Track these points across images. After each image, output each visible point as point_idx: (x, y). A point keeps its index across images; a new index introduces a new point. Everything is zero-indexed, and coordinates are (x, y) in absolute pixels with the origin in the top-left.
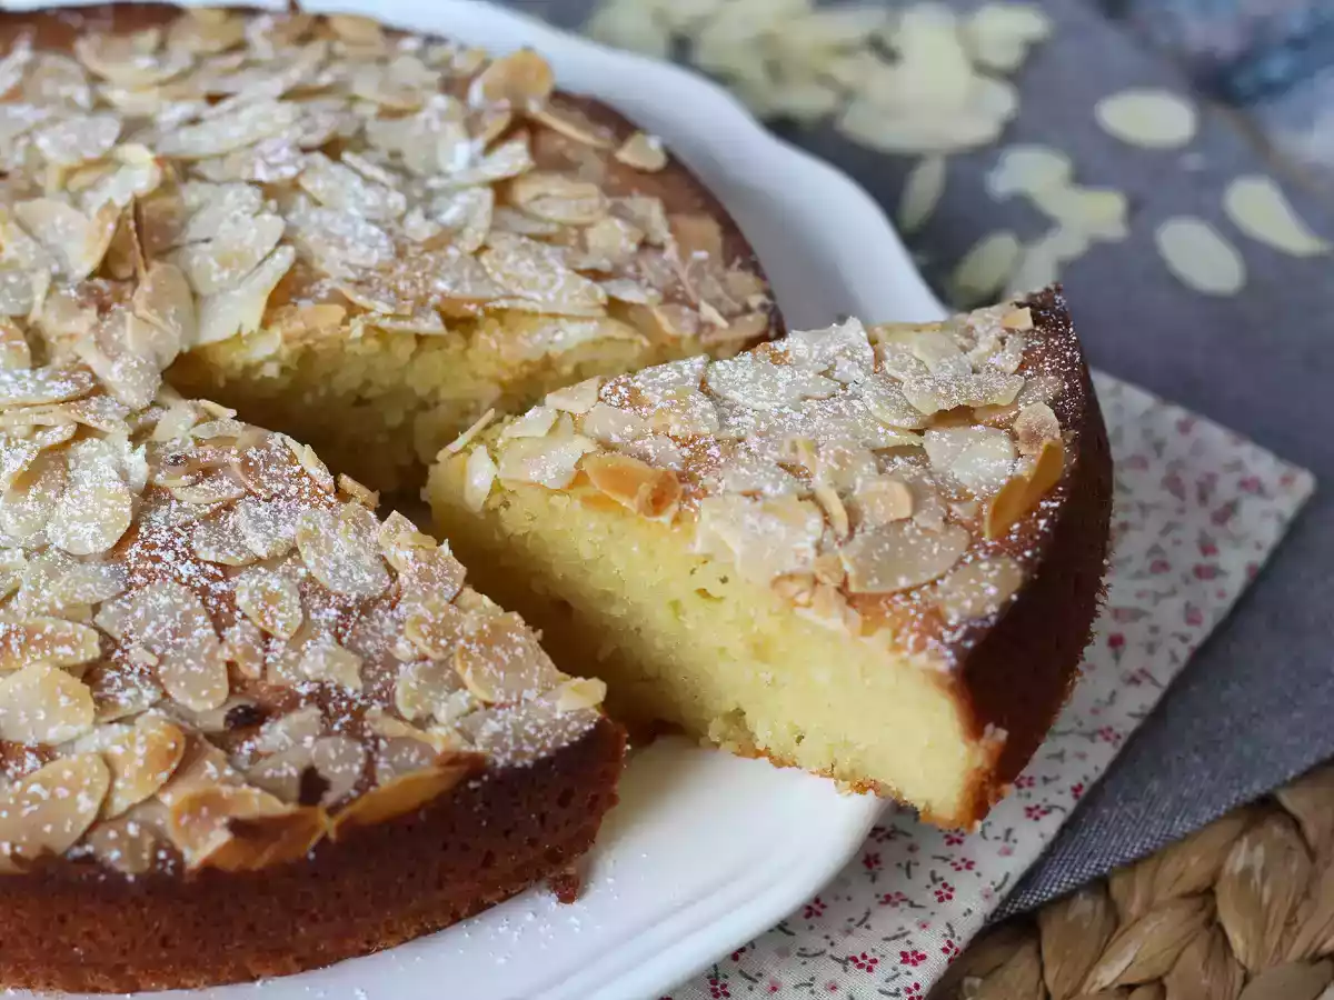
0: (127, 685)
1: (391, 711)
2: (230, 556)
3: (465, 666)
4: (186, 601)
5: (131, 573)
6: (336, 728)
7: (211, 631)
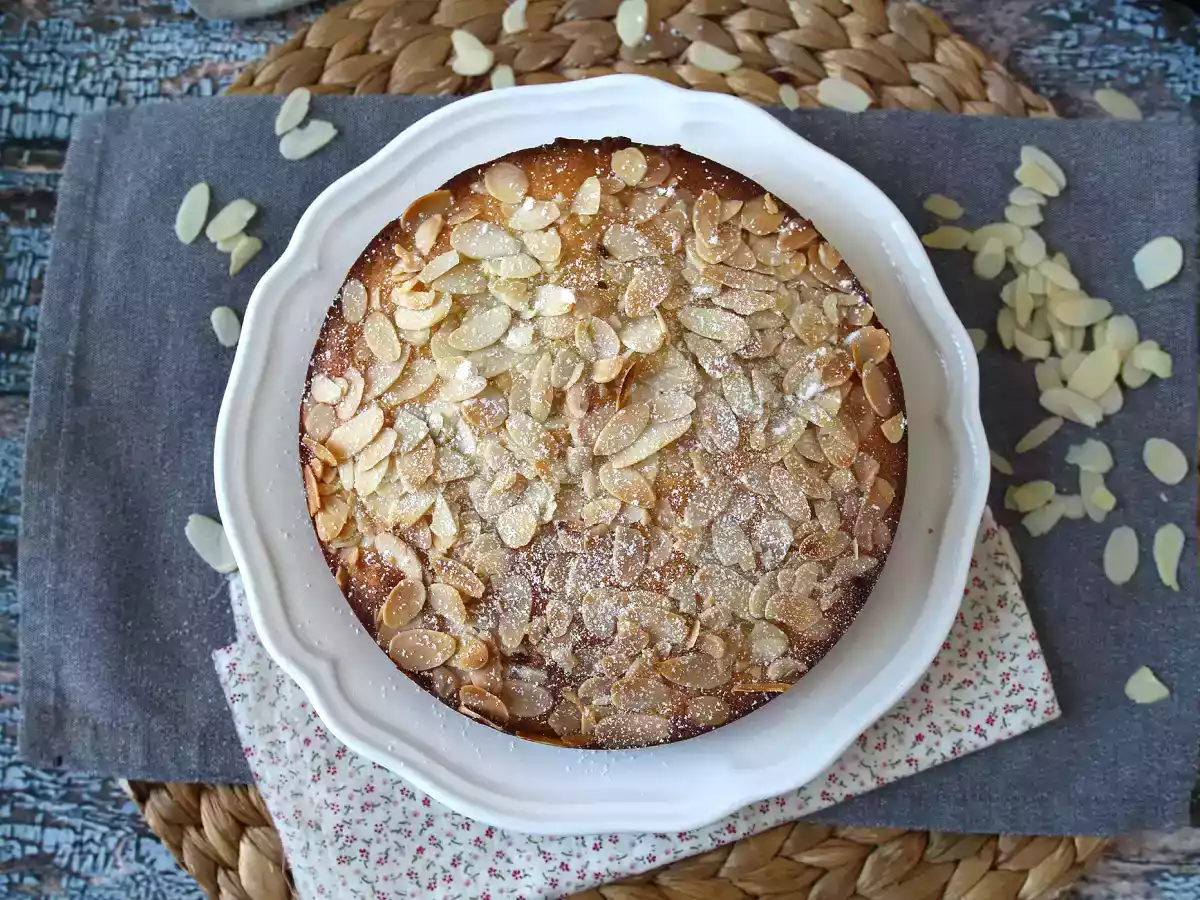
0: (486, 614)
4: (528, 594)
6: (549, 687)
7: (529, 614)
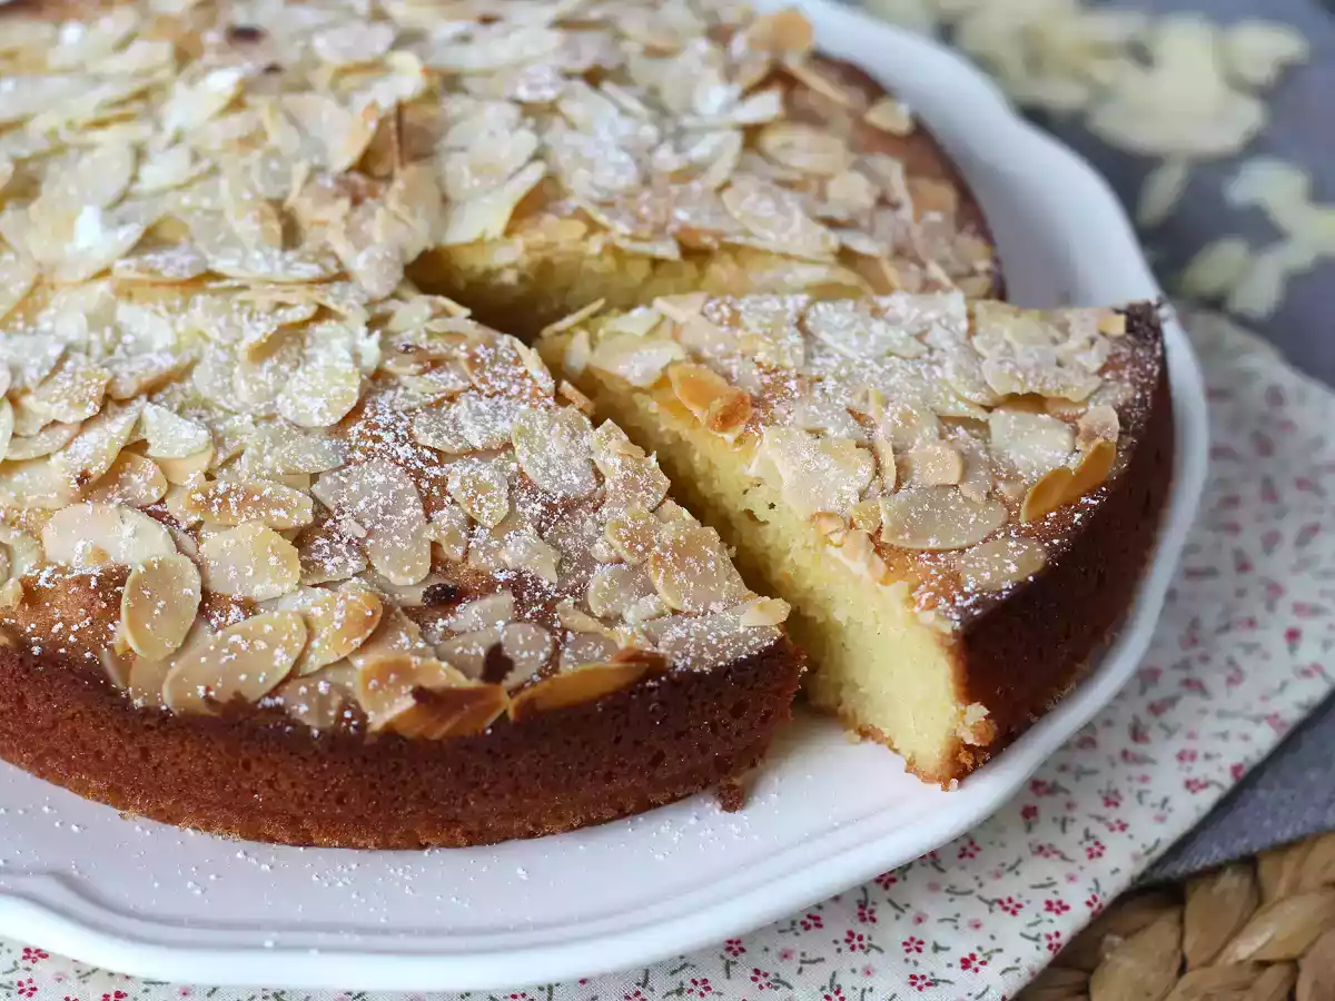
0: (334, 553)
1: (582, 606)
2: (445, 444)
3: (658, 573)
4: (400, 480)
5: (352, 449)
6: (528, 615)
7: (421, 512)
